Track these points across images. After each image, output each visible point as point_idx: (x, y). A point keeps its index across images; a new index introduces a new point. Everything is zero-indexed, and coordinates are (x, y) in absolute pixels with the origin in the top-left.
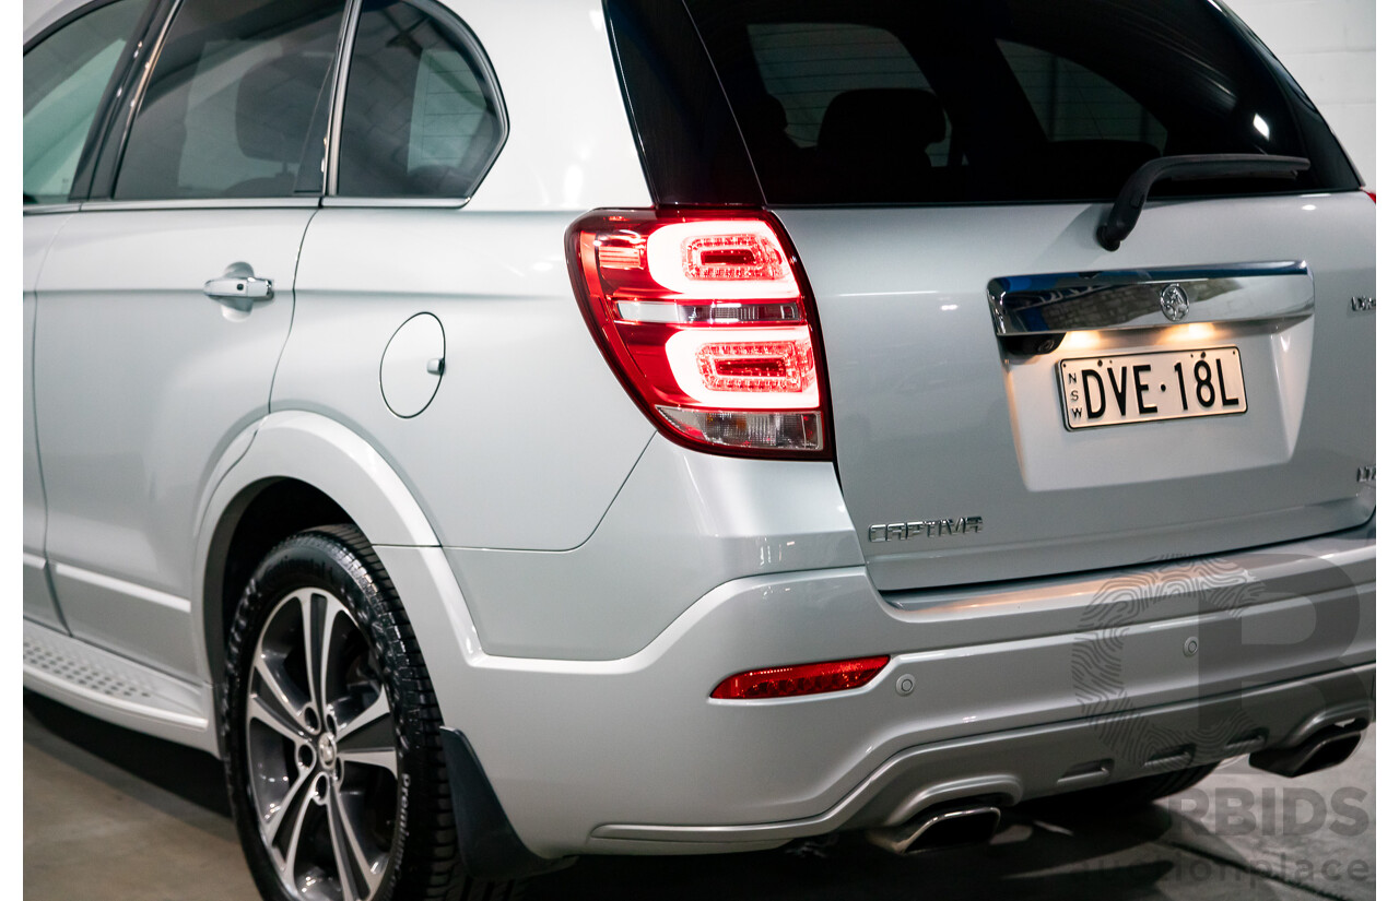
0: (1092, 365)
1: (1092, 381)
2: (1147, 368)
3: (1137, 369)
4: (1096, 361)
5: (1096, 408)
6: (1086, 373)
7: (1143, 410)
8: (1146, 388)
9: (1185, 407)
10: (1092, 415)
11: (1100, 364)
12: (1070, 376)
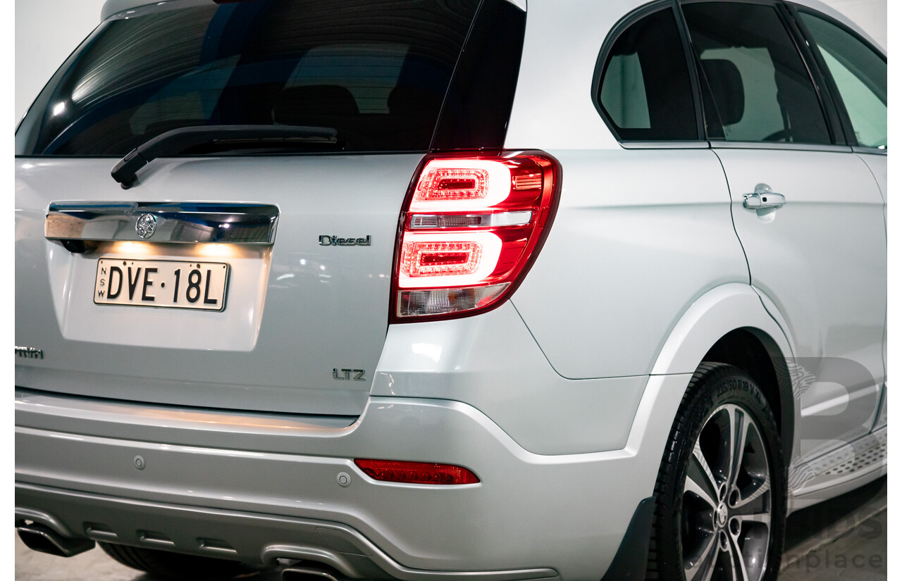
0: (119, 264)
1: (116, 274)
2: (155, 270)
3: (148, 270)
4: (122, 262)
5: (113, 292)
6: (113, 269)
7: (145, 298)
8: (151, 283)
9: (175, 300)
10: (110, 296)
11: (125, 264)
12: (103, 269)
